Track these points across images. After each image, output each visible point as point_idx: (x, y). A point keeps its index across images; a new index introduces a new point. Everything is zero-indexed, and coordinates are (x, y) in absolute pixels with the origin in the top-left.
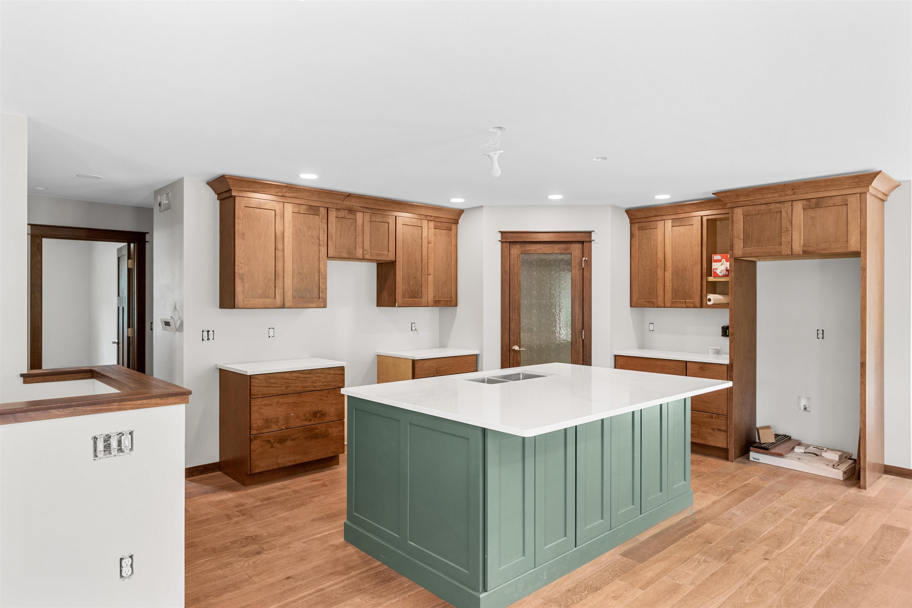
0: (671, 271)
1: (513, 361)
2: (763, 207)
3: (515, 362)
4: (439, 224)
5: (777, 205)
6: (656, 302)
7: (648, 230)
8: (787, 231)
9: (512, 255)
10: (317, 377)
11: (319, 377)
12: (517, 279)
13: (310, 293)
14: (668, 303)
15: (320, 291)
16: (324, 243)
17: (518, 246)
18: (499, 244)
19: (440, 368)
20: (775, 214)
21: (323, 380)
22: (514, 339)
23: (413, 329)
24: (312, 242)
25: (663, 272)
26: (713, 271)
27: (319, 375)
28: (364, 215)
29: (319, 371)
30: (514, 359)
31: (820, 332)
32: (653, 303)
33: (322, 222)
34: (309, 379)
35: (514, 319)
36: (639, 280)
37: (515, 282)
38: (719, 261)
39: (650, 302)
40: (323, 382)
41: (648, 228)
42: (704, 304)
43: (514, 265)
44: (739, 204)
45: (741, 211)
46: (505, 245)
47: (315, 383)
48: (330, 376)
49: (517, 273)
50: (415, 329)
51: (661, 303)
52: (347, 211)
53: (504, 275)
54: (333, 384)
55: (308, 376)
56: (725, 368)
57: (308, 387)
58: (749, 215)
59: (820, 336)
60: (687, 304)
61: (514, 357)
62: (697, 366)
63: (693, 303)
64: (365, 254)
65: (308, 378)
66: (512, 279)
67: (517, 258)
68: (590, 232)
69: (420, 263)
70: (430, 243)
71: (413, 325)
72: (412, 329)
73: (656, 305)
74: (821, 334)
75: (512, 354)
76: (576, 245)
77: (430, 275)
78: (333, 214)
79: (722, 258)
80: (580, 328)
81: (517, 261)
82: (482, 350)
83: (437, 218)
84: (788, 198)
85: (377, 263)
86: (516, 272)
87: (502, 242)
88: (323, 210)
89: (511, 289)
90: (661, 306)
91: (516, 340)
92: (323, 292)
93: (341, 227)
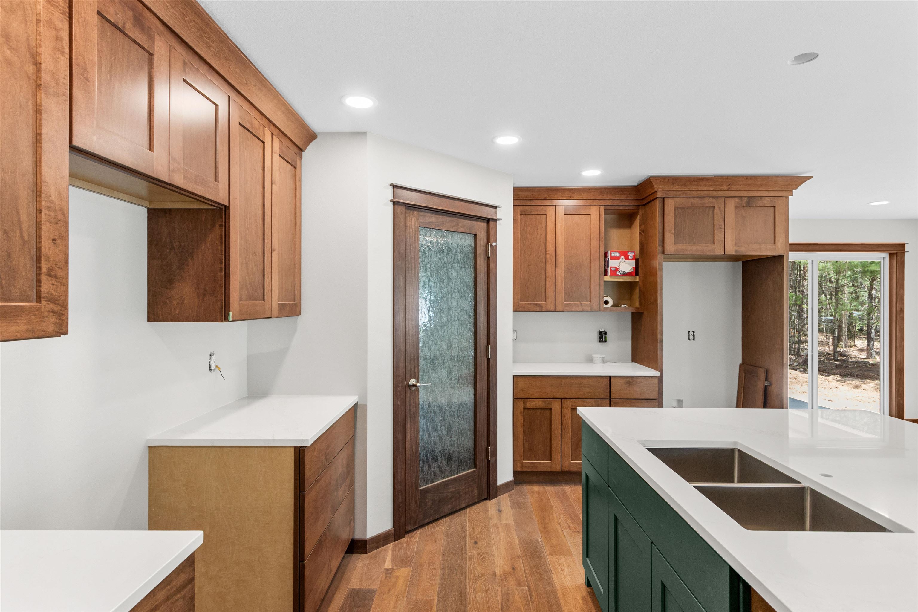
0: (563, 268)
1: (410, 406)
2: (696, 200)
3: (412, 407)
4: (284, 148)
5: (711, 199)
6: (544, 305)
7: (533, 216)
8: (721, 228)
9: (408, 228)
12: (415, 268)
14: (560, 306)
15: (44, 270)
17: (417, 213)
18: (390, 207)
20: (707, 209)
22: (411, 368)
23: (213, 367)
24: (13, 65)
25: (554, 268)
26: (611, 270)
30: (410, 402)
31: (691, 333)
32: (540, 306)
35: (410, 335)
36: (522, 277)
37: (412, 274)
38: (618, 258)
39: (536, 305)
41: (533, 213)
42: (602, 308)
43: (411, 246)
44: (671, 194)
45: (674, 203)
46: (398, 208)
49: (415, 258)
50: (217, 366)
51: (551, 307)
53: (399, 261)
56: (656, 381)
58: (680, 208)
59: (691, 337)
60: (583, 307)
61: (410, 398)
62: (624, 380)
63: (591, 306)
64: (173, 171)
66: (409, 267)
67: (415, 234)
68: (497, 208)
71: (213, 358)
72: (209, 367)
73: (544, 309)
74: (692, 336)
75: (408, 394)
76: (481, 223)
77: (274, 251)
79: (621, 255)
80: (486, 342)
81: (415, 238)
82: (364, 395)
83: (281, 135)
84: (720, 194)
85: (149, 210)
86: (413, 256)
87: (395, 203)
89: (407, 286)
90: (551, 310)
91: (413, 370)
92: (56, 277)
93: (113, 58)
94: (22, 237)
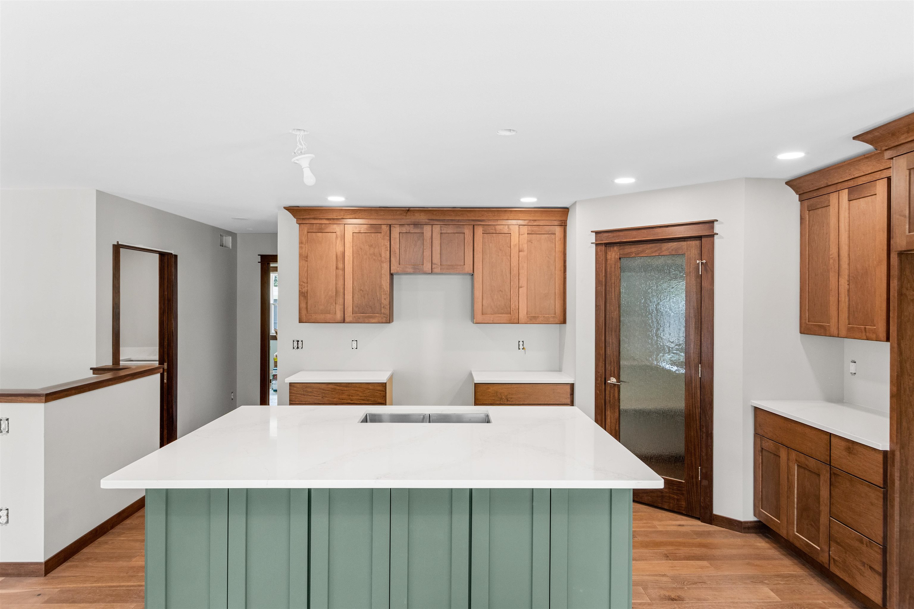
0: (846, 277)
1: (610, 397)
3: (611, 398)
4: (535, 228)
6: (828, 328)
7: (820, 210)
9: (609, 261)
10: (354, 390)
11: (357, 391)
13: (372, 309)
14: (843, 332)
15: (382, 307)
16: (386, 259)
17: (615, 248)
19: (512, 395)
21: (361, 394)
22: (611, 369)
23: (521, 347)
24: (374, 260)
25: (837, 277)
27: (356, 389)
28: (433, 227)
29: (357, 385)
30: (610, 395)
32: (825, 328)
33: (384, 239)
34: (346, 391)
35: (611, 343)
36: (810, 290)
37: (612, 296)
39: (821, 326)
40: (361, 396)
41: (818, 206)
43: (611, 274)
44: (900, 150)
46: (600, 248)
47: (352, 396)
48: (369, 391)
49: (614, 283)
50: (524, 348)
51: (833, 330)
52: (413, 226)
53: (599, 287)
54: (372, 399)
55: (345, 389)
56: (880, 458)
57: (345, 400)
60: (868, 334)
61: (610, 392)
63: (874, 332)
64: (434, 268)
65: (344, 390)
66: (609, 291)
67: (615, 265)
68: (711, 223)
69: (508, 275)
70: (521, 251)
71: (521, 343)
72: (519, 347)
73: (828, 333)
75: (608, 388)
76: (691, 242)
78: (396, 231)
80: (697, 360)
81: (615, 268)
83: (532, 222)
86: (613, 282)
87: (597, 245)
88: (385, 227)
89: (608, 305)
90: (834, 334)
91: (613, 370)
92: (385, 308)
93: (406, 242)
94: (378, 299)
